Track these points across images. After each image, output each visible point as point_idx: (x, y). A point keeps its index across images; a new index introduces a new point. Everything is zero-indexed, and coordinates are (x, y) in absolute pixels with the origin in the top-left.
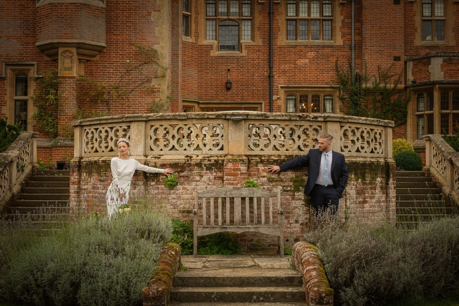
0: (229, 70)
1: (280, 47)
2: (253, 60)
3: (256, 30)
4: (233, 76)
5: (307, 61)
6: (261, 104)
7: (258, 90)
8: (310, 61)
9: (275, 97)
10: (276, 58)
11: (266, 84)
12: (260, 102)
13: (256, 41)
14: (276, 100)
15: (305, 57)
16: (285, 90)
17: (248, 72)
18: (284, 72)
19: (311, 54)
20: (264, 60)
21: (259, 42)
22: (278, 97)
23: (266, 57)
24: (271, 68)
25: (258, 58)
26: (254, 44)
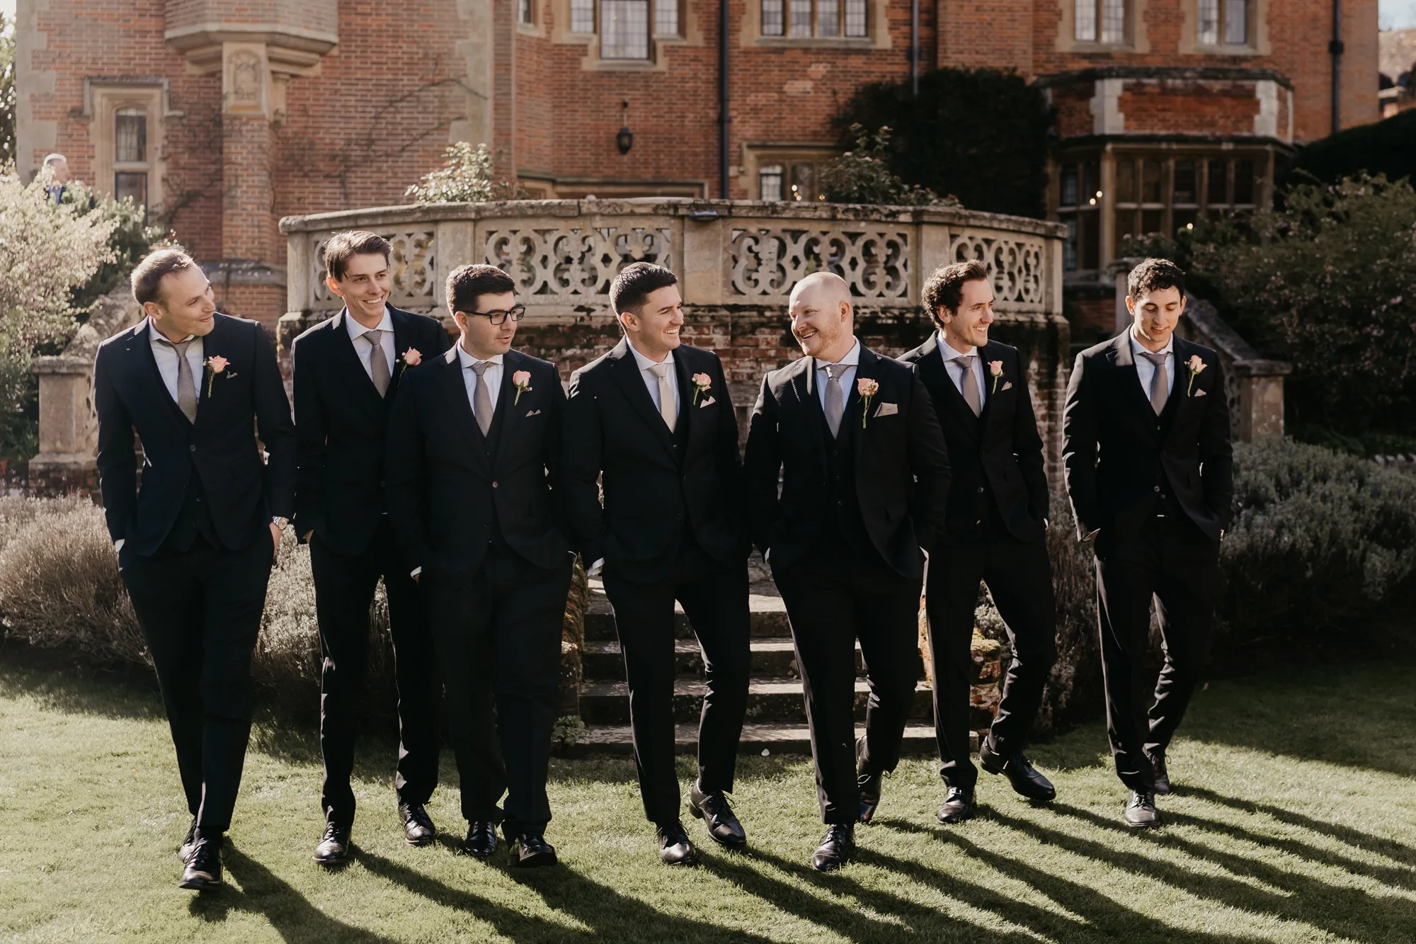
0: (625, 105)
1: (747, 52)
2: (683, 80)
3: (689, 9)
4: (635, 119)
5: (809, 85)
6: (702, 185)
7: (695, 154)
8: (816, 88)
9: (733, 171)
10: (737, 78)
11: (713, 139)
12: (700, 181)
13: (689, 37)
14: (737, 177)
15: (805, 76)
16: (759, 152)
17: (670, 111)
18: (756, 110)
19: (819, 69)
20: (707, 82)
21: (696, 37)
22: (742, 169)
23: (712, 74)
24: (722, 99)
25: (695, 77)
26: (684, 43)
